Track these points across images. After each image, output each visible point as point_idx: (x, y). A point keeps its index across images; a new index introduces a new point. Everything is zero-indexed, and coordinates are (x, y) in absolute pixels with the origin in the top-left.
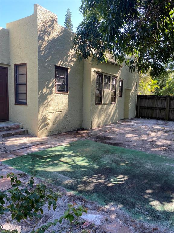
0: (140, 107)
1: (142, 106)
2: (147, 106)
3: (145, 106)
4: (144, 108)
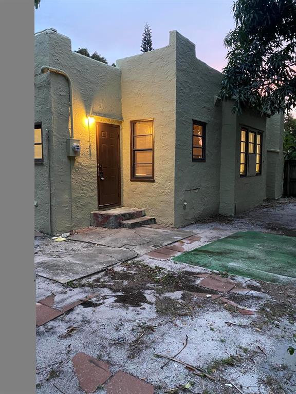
0: (290, 179)
1: (293, 178)
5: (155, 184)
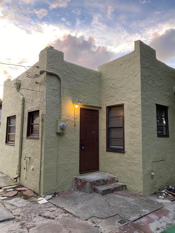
5: (125, 155)
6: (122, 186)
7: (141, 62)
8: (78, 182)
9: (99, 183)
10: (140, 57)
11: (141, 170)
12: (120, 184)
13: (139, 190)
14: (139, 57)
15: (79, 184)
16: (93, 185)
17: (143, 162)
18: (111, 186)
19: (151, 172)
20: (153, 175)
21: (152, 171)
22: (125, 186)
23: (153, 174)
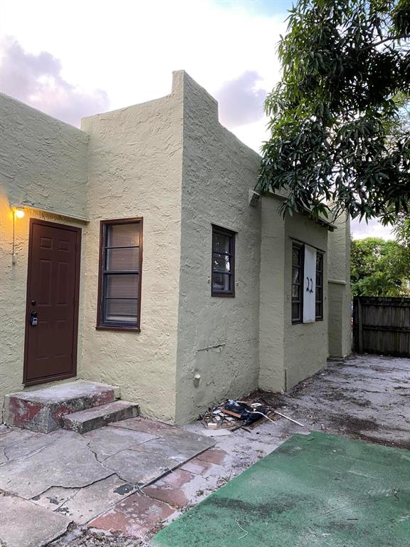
0: (363, 326)
1: (367, 324)
2: (380, 325)
3: (376, 324)
4: (374, 330)
5: (141, 338)
6: (130, 409)
7: (185, 123)
8: (18, 406)
9: (74, 405)
10: (184, 110)
11: (174, 369)
12: (125, 403)
13: (167, 415)
14: (182, 112)
15: (22, 412)
16: (57, 412)
17: (179, 351)
18: (104, 411)
19: (194, 374)
20: (198, 380)
21: (197, 370)
22: (137, 407)
23: (198, 376)
